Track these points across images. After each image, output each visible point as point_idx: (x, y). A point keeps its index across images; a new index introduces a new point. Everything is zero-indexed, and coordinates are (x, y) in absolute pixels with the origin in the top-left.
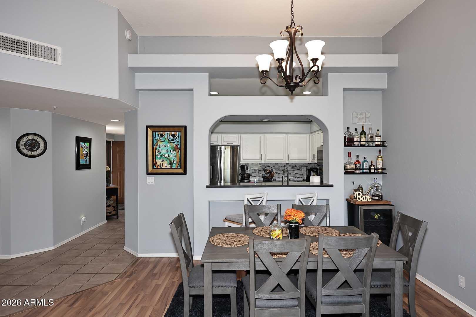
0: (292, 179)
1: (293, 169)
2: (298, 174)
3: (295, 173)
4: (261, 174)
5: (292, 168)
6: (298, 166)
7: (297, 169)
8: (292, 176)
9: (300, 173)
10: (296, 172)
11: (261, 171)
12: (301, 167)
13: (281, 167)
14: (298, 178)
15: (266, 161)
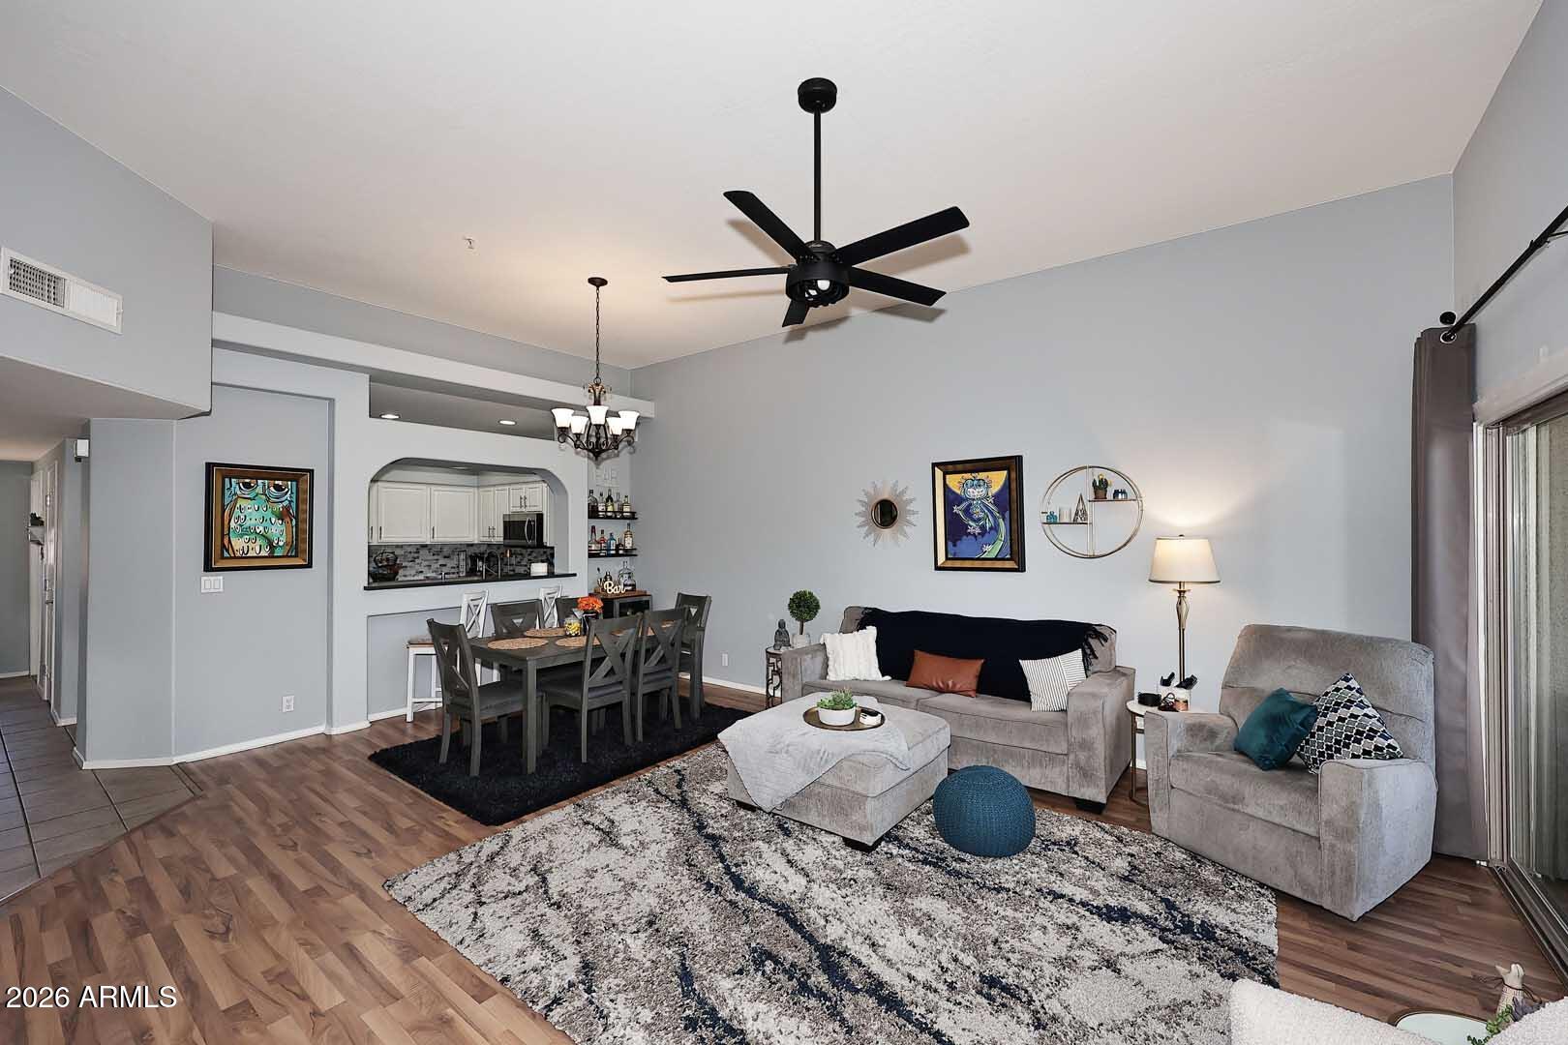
1: (436, 557)
2: (445, 565)
5: (433, 555)
6: (446, 551)
7: (445, 557)
9: (451, 563)
12: (454, 551)
13: (410, 553)
15: (383, 539)
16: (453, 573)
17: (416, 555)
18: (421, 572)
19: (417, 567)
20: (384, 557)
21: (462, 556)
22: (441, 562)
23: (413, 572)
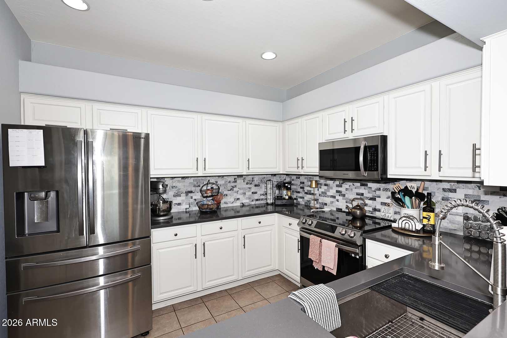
0: (247, 203)
1: (249, 186)
2: (256, 193)
3: (252, 193)
4: (192, 198)
5: (247, 184)
6: (257, 180)
7: (256, 186)
8: (247, 199)
9: (261, 191)
10: (254, 189)
11: (191, 192)
12: (261, 181)
13: (230, 182)
14: (257, 200)
15: (206, 172)
16: (262, 199)
17: (233, 184)
18: (238, 199)
19: (235, 194)
20: (209, 188)
21: (269, 186)
22: (253, 190)
23: (232, 200)
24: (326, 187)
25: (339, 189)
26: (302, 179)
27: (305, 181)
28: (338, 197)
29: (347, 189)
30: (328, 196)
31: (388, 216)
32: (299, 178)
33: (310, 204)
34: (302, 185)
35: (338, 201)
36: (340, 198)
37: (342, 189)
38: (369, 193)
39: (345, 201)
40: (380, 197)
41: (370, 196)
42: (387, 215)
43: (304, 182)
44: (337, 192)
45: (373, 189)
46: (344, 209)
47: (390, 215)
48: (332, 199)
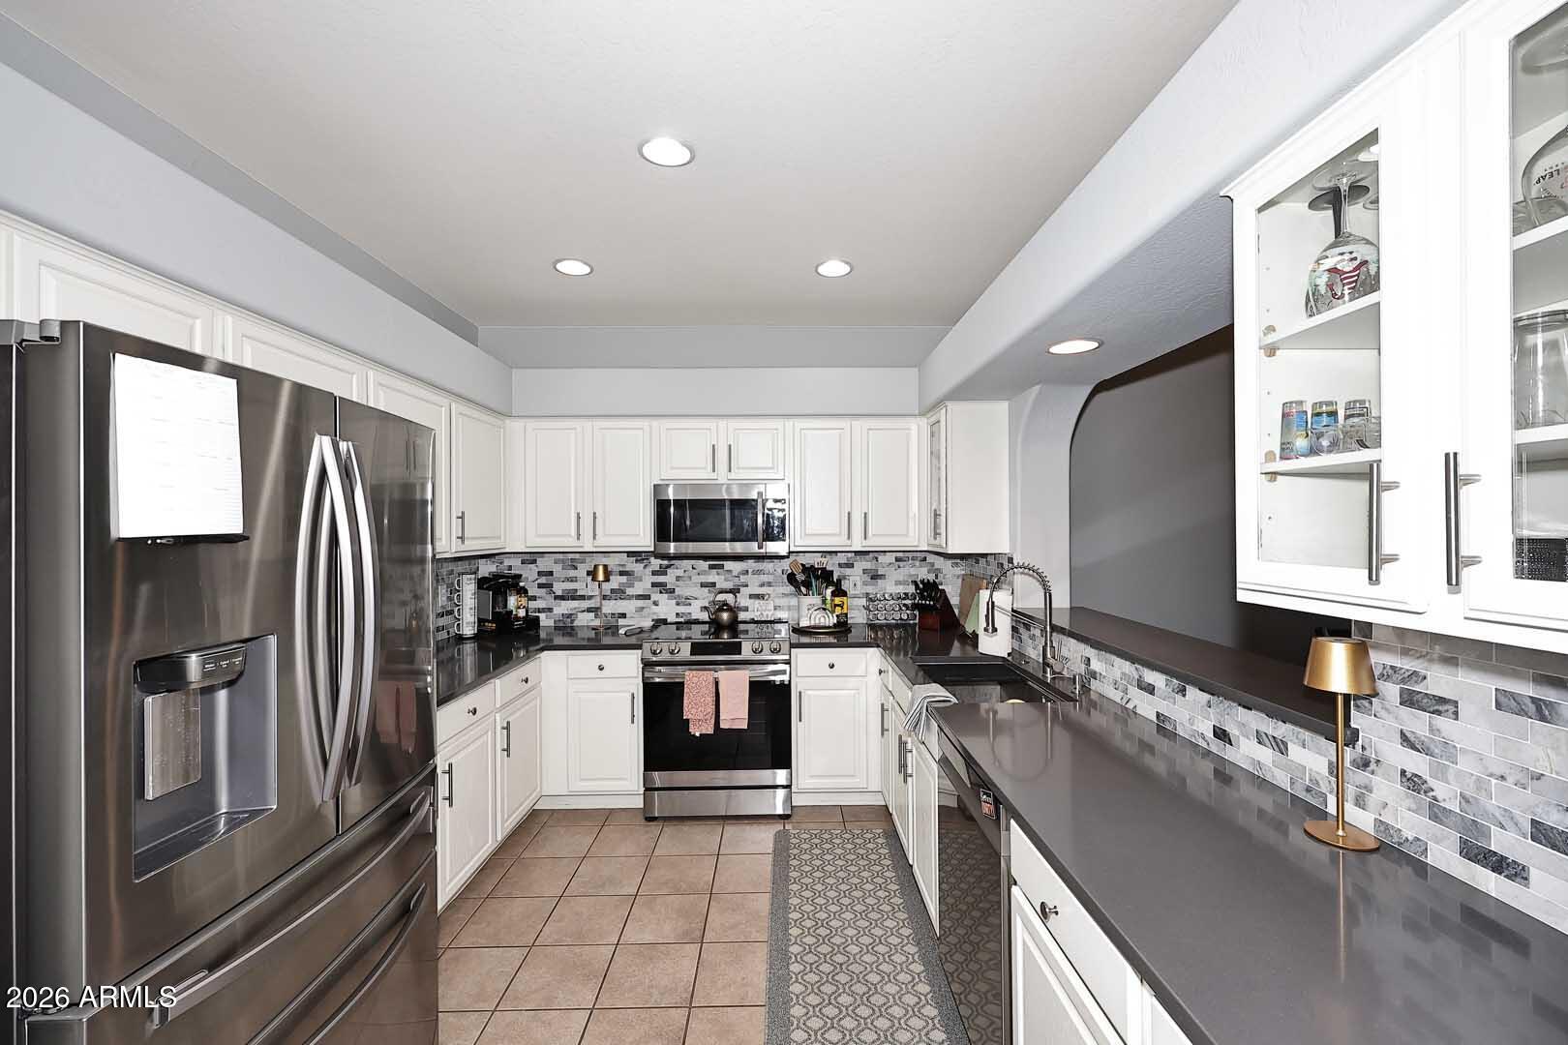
24: (624, 579)
25: (661, 579)
26: (543, 564)
27: (557, 569)
28: (654, 597)
29: (678, 578)
30: (630, 597)
31: (767, 615)
32: (534, 562)
33: (572, 621)
34: (543, 580)
35: (656, 603)
36: (663, 598)
37: (669, 579)
38: (726, 580)
39: (674, 601)
40: (747, 586)
41: (729, 585)
42: (765, 614)
43: (552, 572)
44: (654, 585)
45: (735, 573)
46: (672, 618)
47: (770, 613)
48: (640, 603)
